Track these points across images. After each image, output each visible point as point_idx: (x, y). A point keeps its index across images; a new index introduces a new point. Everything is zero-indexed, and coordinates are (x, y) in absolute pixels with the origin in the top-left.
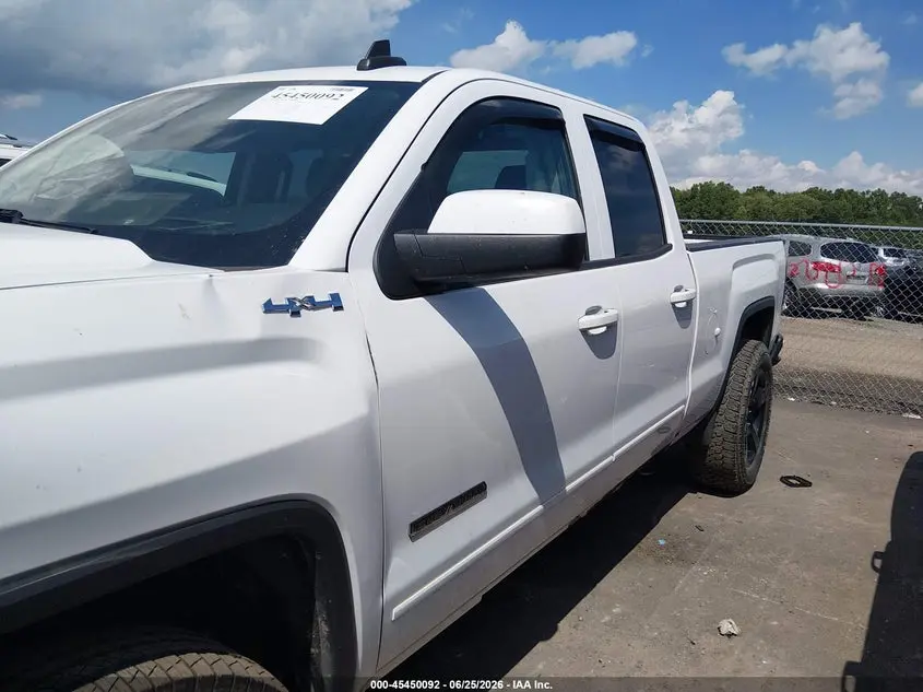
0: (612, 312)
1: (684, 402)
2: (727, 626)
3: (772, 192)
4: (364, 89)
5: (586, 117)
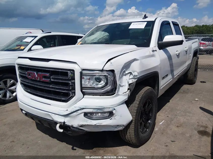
1: (186, 66)
2: (196, 99)
3: (187, 27)
4: (147, 22)
5: (172, 21)
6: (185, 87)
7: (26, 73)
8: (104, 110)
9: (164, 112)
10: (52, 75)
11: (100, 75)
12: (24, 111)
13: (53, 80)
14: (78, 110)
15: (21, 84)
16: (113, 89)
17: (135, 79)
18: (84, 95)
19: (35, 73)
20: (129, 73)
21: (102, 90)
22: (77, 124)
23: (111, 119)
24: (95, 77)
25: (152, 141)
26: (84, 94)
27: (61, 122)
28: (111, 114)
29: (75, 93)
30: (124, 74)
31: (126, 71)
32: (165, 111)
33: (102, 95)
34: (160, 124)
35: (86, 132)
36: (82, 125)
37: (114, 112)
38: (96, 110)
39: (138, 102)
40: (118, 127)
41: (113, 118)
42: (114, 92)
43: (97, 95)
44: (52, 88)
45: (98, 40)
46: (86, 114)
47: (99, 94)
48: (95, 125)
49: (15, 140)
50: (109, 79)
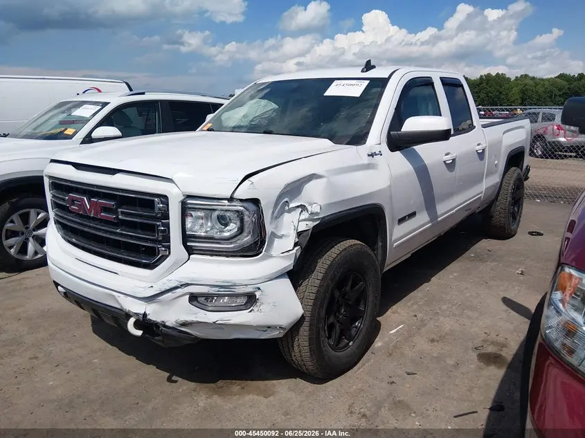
0: (454, 155)
1: (481, 193)
4: (368, 81)
5: (441, 78)
6: (485, 244)
7: (67, 198)
8: (233, 290)
9: (409, 304)
10: (123, 205)
11: (226, 211)
12: (62, 287)
13: (123, 218)
14: (176, 288)
15: (57, 222)
16: (256, 243)
17: (313, 220)
18: (190, 255)
19: (85, 199)
20: (298, 207)
21: (231, 243)
22: (175, 320)
23: (250, 311)
24: (216, 213)
25: (361, 370)
26: (190, 251)
27: (137, 314)
28: (251, 300)
29: (169, 248)
30: (287, 208)
31: (291, 201)
32: (412, 302)
33: (232, 256)
34: (391, 332)
35: (196, 338)
36: (186, 321)
37: (258, 294)
38: (217, 289)
39: (321, 276)
40: (269, 330)
41: (255, 308)
42: (260, 249)
43: (220, 256)
44: (121, 235)
45: (251, 121)
46: (193, 298)
47: (224, 254)
48: (214, 323)
49: (40, 355)
50: (246, 218)
